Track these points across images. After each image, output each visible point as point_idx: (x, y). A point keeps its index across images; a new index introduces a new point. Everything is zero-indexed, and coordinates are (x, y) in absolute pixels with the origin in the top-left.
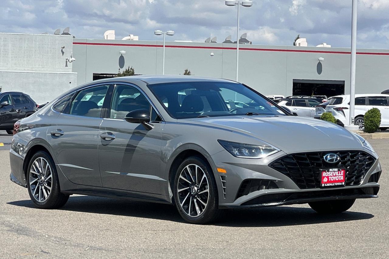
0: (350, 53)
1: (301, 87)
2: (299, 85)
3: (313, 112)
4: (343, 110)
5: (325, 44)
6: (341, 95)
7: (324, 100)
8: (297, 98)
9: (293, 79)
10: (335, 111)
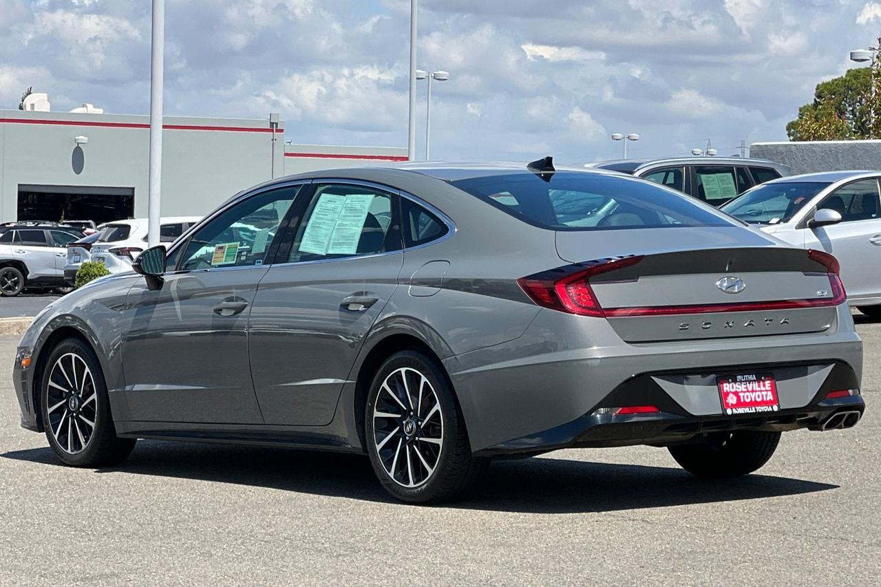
0: (148, 126)
1: (35, 202)
2: (33, 196)
3: (62, 257)
4: (131, 253)
5: (90, 107)
6: (126, 219)
7: (88, 230)
8: (26, 227)
9: (19, 185)
10: (113, 256)
